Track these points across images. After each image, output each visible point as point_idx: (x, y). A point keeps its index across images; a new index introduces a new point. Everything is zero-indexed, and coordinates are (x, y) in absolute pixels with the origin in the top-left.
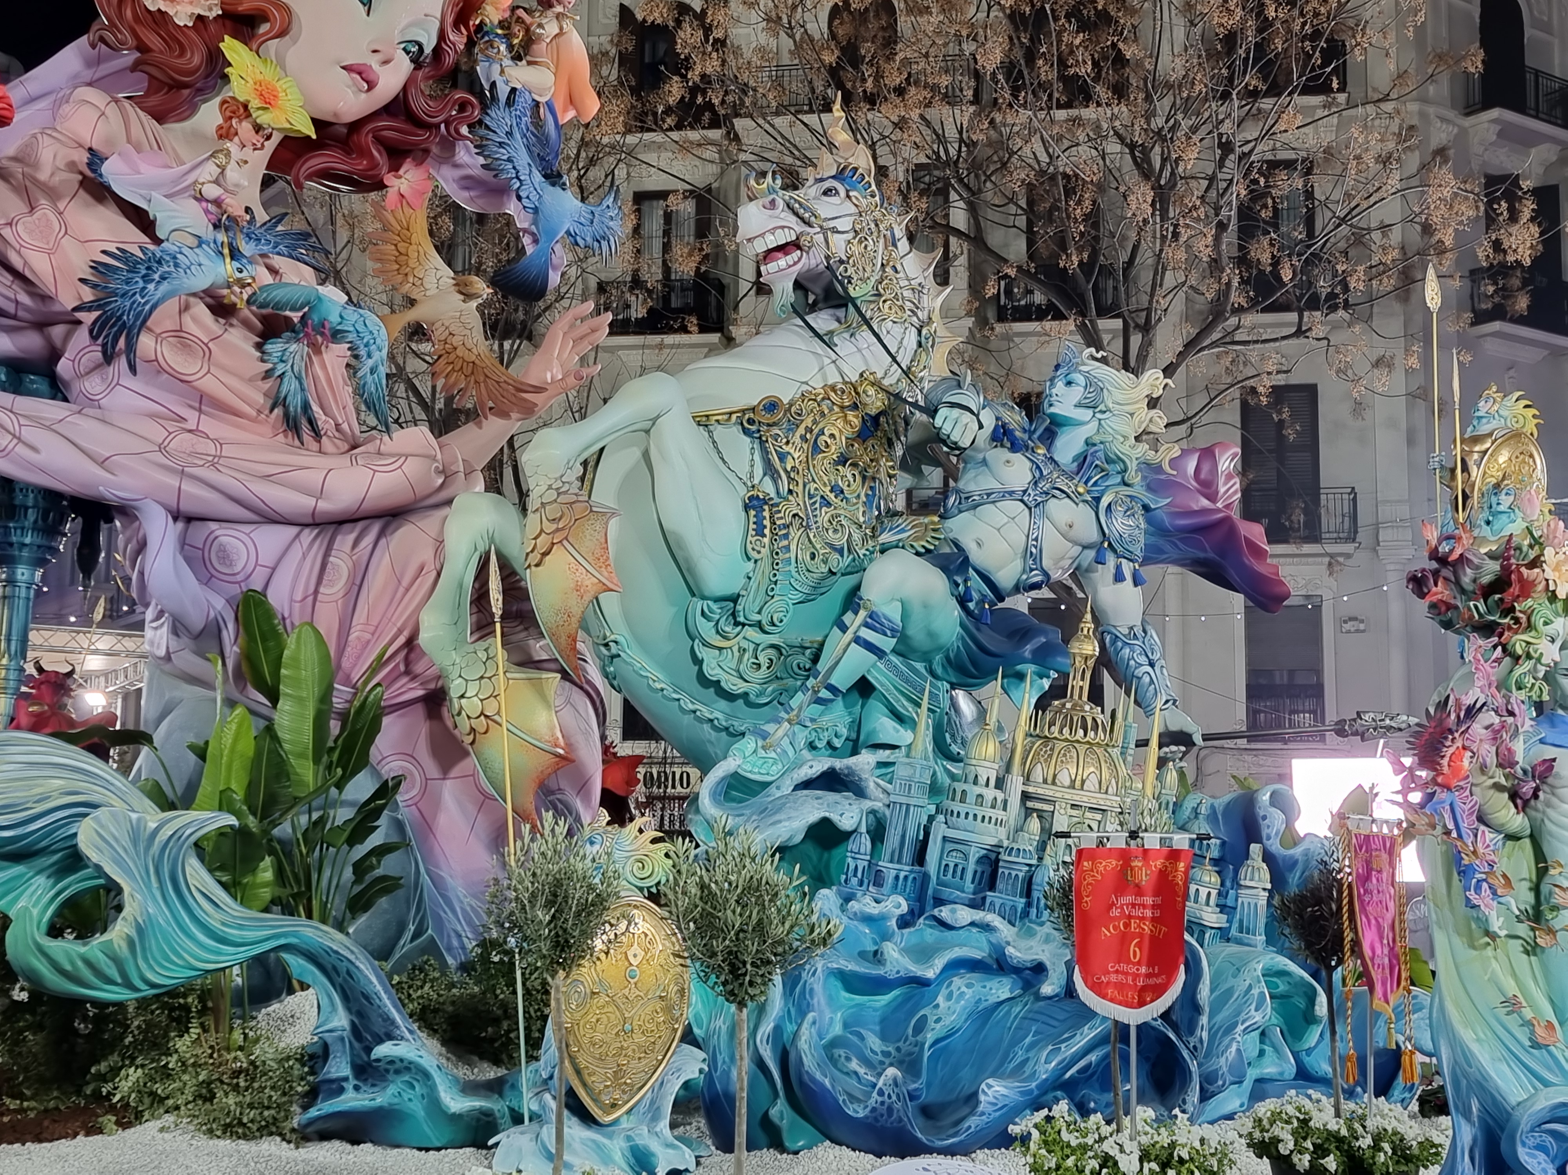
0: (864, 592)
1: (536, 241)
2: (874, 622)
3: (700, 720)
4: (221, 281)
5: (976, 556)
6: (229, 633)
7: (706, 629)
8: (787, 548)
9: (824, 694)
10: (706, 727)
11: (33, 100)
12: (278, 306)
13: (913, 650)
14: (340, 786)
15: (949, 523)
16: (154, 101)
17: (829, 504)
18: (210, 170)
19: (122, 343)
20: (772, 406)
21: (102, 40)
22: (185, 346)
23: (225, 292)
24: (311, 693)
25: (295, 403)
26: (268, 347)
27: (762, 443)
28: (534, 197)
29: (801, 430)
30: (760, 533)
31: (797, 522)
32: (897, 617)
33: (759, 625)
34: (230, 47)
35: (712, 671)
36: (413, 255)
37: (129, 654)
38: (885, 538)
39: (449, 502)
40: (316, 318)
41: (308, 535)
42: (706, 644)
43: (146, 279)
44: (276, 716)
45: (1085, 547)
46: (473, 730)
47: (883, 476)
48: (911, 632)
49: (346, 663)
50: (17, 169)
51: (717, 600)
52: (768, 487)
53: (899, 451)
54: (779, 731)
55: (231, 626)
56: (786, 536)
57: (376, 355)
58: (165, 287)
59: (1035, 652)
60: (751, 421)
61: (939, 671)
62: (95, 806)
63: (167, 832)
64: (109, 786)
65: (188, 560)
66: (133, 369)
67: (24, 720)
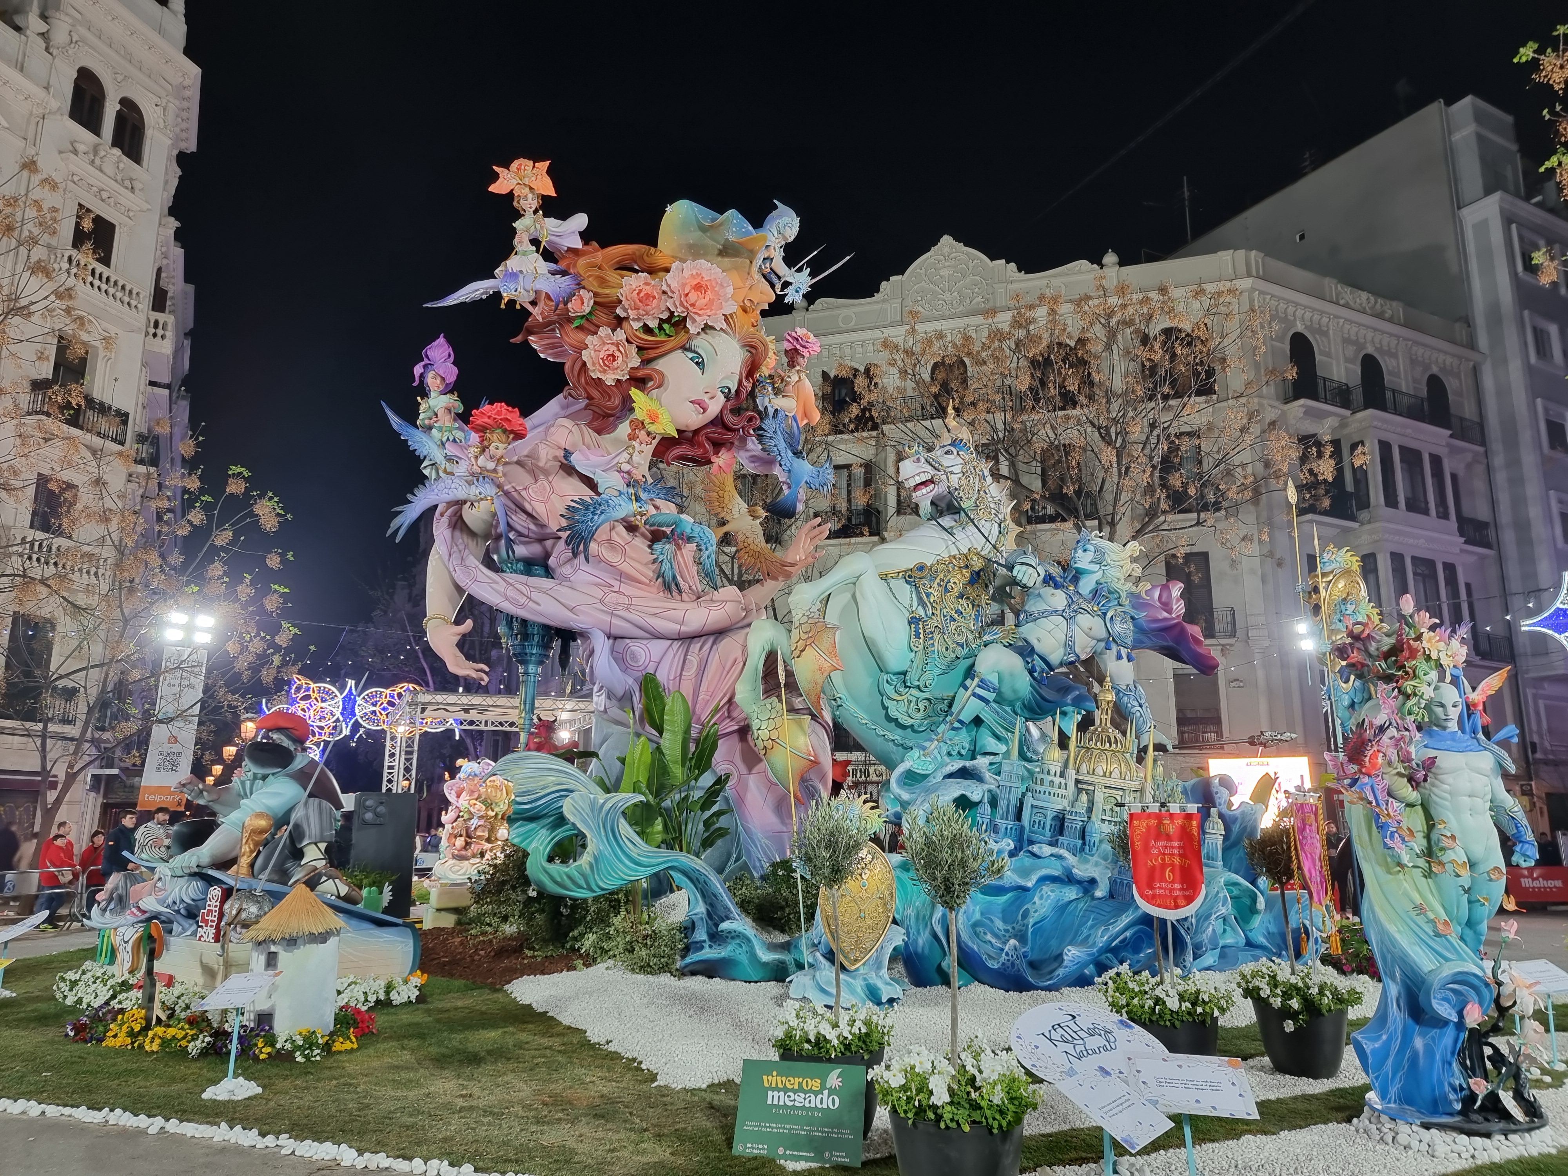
0: (977, 668)
1: (789, 487)
2: (983, 684)
3: (887, 740)
4: (631, 513)
5: (1038, 647)
6: (636, 698)
7: (889, 690)
8: (933, 645)
9: (957, 725)
10: (891, 744)
12: (660, 525)
13: (1005, 700)
14: (696, 779)
15: (1021, 629)
16: (595, 424)
17: (954, 620)
18: (625, 456)
19: (581, 547)
20: (921, 567)
21: (570, 394)
22: (613, 548)
23: (632, 519)
24: (680, 729)
25: (668, 576)
26: (655, 547)
27: (917, 588)
28: (788, 464)
29: (938, 580)
30: (917, 636)
31: (937, 630)
32: (996, 682)
33: (918, 687)
34: (635, 393)
35: (893, 713)
36: (727, 497)
37: (582, 711)
38: (986, 638)
39: (749, 625)
40: (679, 531)
41: (676, 645)
42: (890, 698)
43: (594, 513)
44: (661, 741)
45: (1099, 641)
46: (765, 747)
47: (983, 604)
48: (1003, 690)
49: (698, 711)
50: (529, 461)
51: (894, 674)
52: (921, 612)
53: (991, 591)
54: (932, 746)
55: (637, 694)
56: (932, 638)
57: (710, 549)
58: (603, 517)
59: (1074, 700)
60: (910, 577)
61: (1019, 711)
62: (572, 791)
63: (609, 805)
64: (577, 780)
65: (615, 659)
66: (587, 560)
67: (532, 746)
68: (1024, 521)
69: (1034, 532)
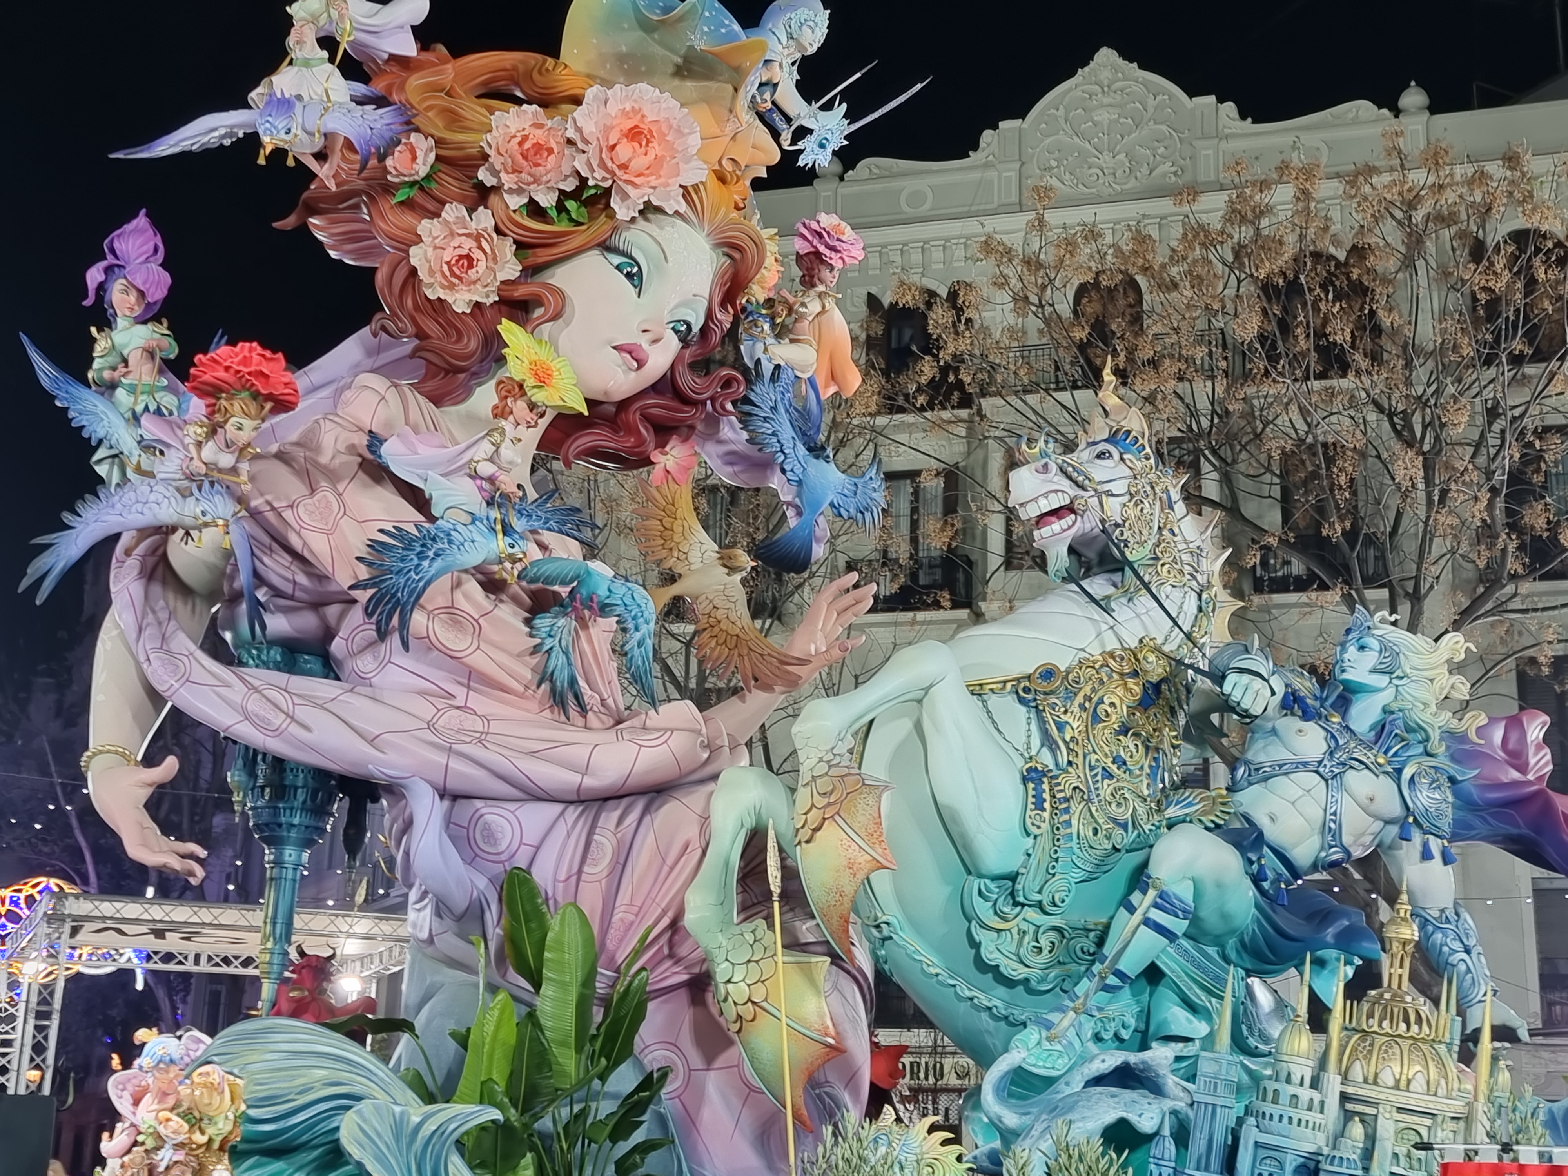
0: (1153, 870)
1: (799, 514)
2: (1164, 902)
4: (493, 556)
5: (1271, 832)
6: (492, 915)
7: (983, 909)
8: (1068, 823)
9: (1112, 980)
11: (316, 389)
12: (549, 581)
13: (1205, 934)
14: (603, 1077)
15: (1239, 796)
16: (431, 385)
17: (1111, 776)
18: (486, 448)
19: (395, 621)
20: (1048, 673)
21: (384, 328)
22: (456, 622)
23: (496, 568)
24: (574, 977)
25: (561, 678)
26: (537, 622)
27: (1039, 712)
28: (798, 470)
29: (1080, 699)
30: (1039, 805)
31: (1078, 795)
32: (1189, 898)
33: (1039, 905)
34: (508, 329)
36: (678, 529)
37: (386, 938)
38: (1172, 812)
39: (715, 777)
40: (584, 592)
41: (573, 812)
43: (421, 556)
44: (538, 1002)
45: (1387, 822)
47: (1166, 746)
48: (1203, 913)
49: (610, 945)
50: (300, 453)
51: (994, 878)
52: (1046, 758)
53: (1182, 722)
54: (1065, 1021)
55: (494, 907)
56: (1067, 810)
57: (644, 629)
58: (438, 563)
59: (1339, 936)
60: (1026, 690)
61: (1233, 956)
62: (358, 1098)
63: (430, 1127)
64: (370, 1075)
65: (453, 839)
66: (405, 645)
67: (284, 1006)
68: (1247, 586)
69: (1266, 609)
